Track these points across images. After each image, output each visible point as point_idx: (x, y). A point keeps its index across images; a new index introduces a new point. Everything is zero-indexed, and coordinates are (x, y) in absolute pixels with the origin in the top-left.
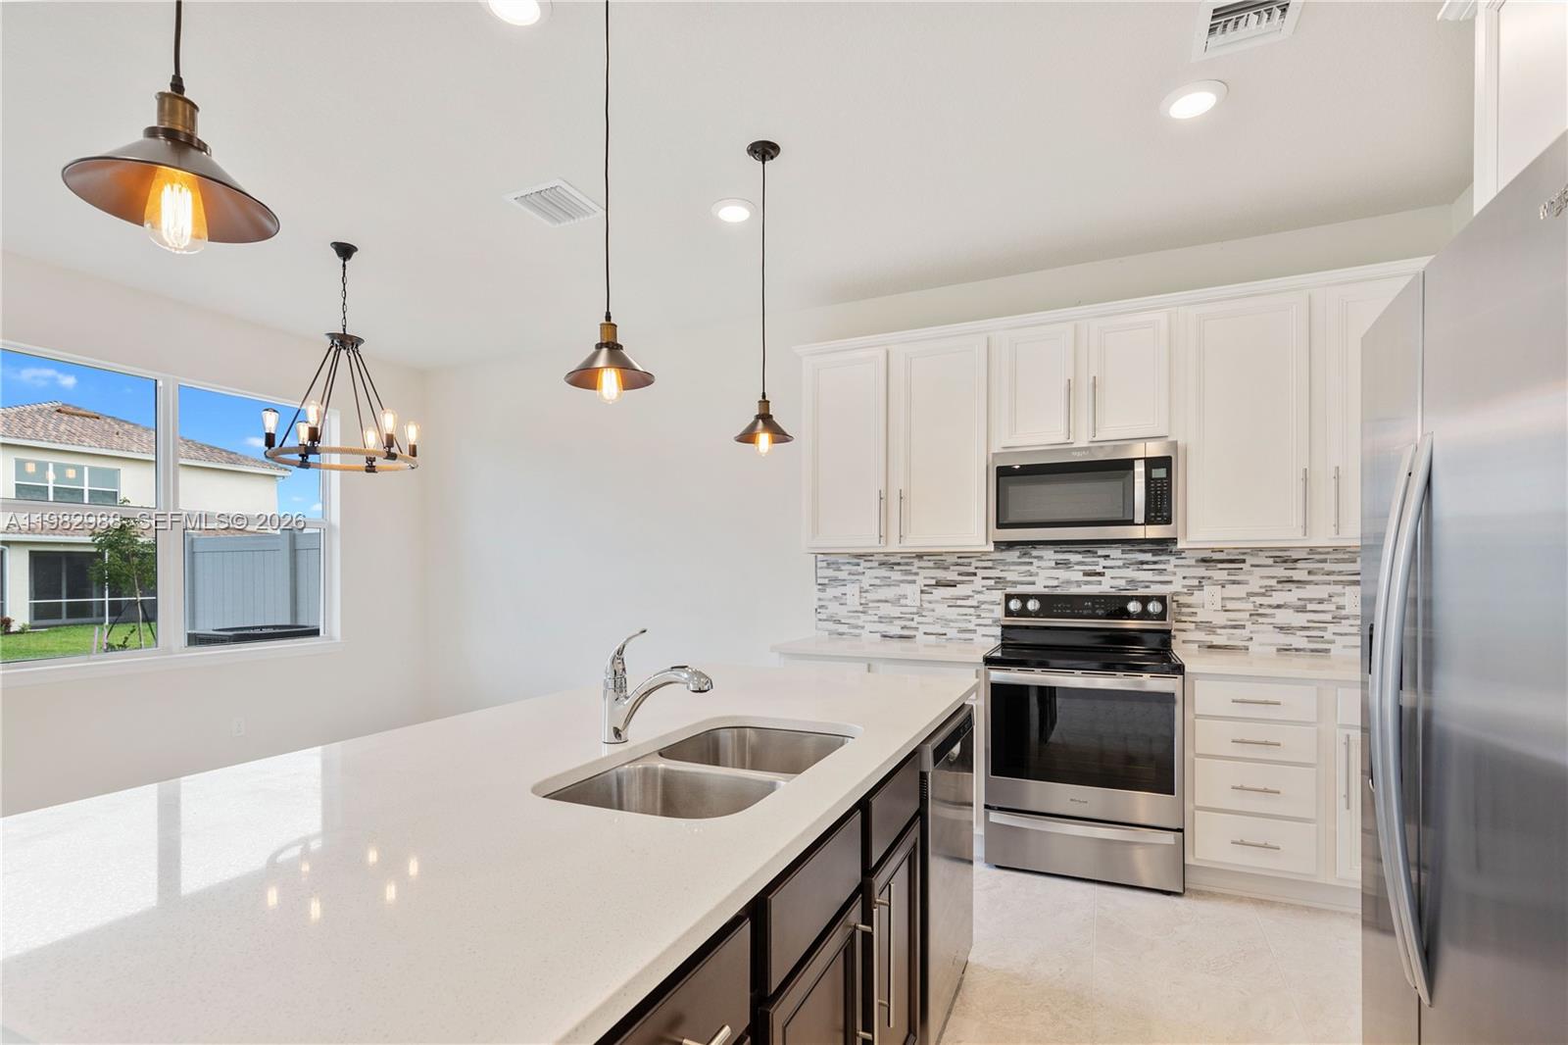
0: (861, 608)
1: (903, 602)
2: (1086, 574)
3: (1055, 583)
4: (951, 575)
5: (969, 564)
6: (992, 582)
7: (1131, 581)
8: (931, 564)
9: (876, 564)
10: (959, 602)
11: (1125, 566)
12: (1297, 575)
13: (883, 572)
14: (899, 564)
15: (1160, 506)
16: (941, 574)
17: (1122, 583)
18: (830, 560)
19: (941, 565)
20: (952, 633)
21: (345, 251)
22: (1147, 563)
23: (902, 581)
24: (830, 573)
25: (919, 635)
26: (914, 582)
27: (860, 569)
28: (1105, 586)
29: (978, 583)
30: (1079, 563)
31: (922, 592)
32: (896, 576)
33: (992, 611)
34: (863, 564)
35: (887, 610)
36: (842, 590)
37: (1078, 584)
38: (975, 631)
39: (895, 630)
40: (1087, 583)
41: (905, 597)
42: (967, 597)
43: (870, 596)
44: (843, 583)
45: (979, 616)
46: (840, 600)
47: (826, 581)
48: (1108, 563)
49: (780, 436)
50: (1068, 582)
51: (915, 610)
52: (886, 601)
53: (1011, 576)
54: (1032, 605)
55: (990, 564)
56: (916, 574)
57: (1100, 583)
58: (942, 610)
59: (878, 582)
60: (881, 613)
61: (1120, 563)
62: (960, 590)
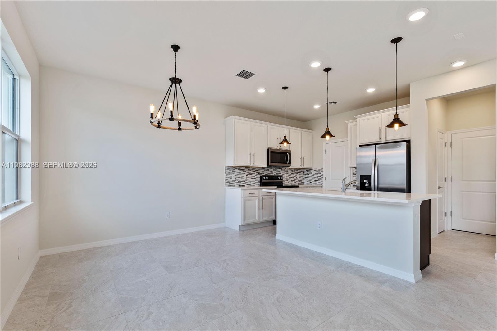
0: (235, 180)
1: (243, 178)
2: (271, 172)
3: (267, 174)
4: (251, 172)
5: (254, 170)
6: (258, 173)
7: (276, 173)
8: (248, 169)
9: (238, 169)
10: (253, 178)
11: (276, 171)
12: (293, 172)
13: (239, 171)
14: (242, 169)
16: (249, 172)
17: (275, 174)
18: (229, 168)
19: (250, 170)
20: (251, 184)
21: (176, 48)
22: (278, 170)
23: (243, 173)
24: (228, 171)
25: (246, 185)
26: (245, 173)
27: (235, 170)
28: (273, 174)
29: (256, 174)
30: (270, 170)
31: (247, 175)
32: (242, 172)
33: (258, 179)
34: (235, 169)
35: (240, 180)
36: (231, 175)
37: (270, 174)
38: (255, 184)
39: (241, 184)
40: (271, 174)
41: (243, 177)
42: (254, 176)
43: (237, 177)
44: (231, 173)
45: (256, 181)
46: (230, 178)
47: (227, 173)
48: (274, 170)
50: (268, 173)
51: (245, 179)
52: (240, 178)
53: (261, 172)
54: (267, 178)
55: (257, 170)
56: (245, 172)
57: (272, 174)
58: (250, 179)
59: (238, 173)
60: (239, 180)
61: (275, 170)
62: (253, 175)
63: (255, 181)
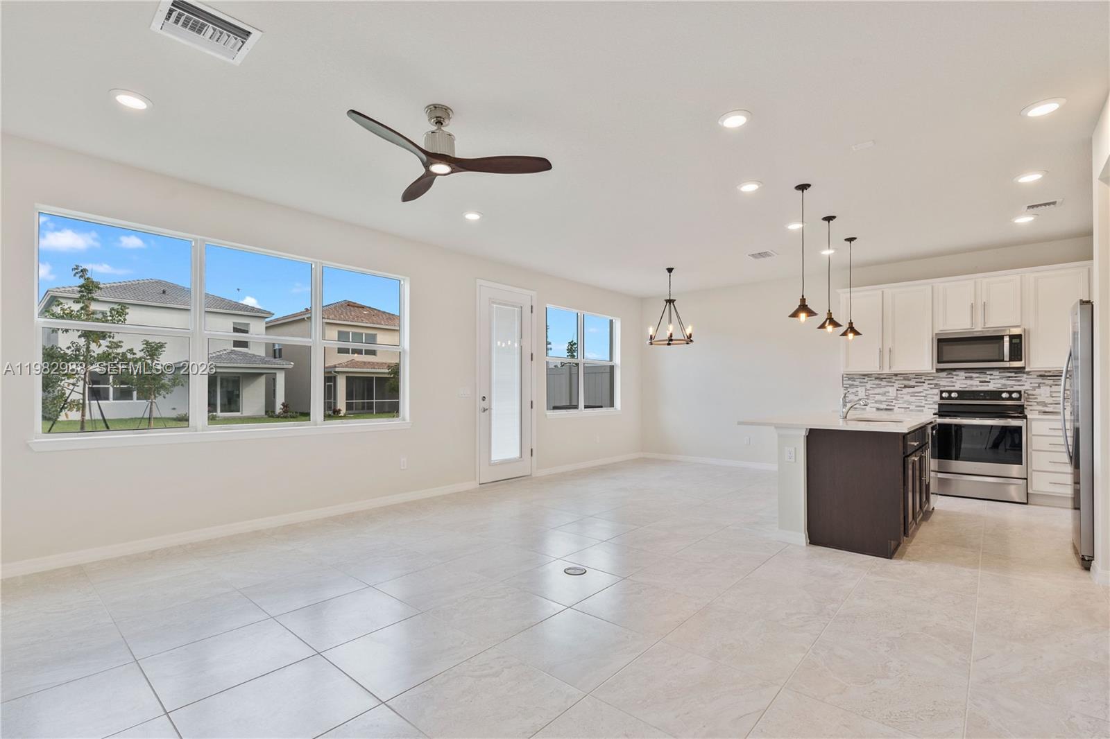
0: (866, 397)
1: (887, 394)
2: (981, 382)
3: (965, 386)
4: (912, 383)
5: (921, 378)
6: (933, 386)
7: (1004, 385)
8: (902, 378)
9: (873, 378)
10: (916, 394)
11: (1001, 378)
13: (877, 382)
14: (885, 378)
15: (1016, 353)
16: (907, 383)
17: (999, 386)
18: (851, 377)
19: (905, 379)
20: (912, 407)
21: (670, 270)
22: (1012, 377)
23: (888, 386)
24: (850, 382)
25: (896, 408)
26: (893, 386)
27: (865, 381)
28: (991, 387)
29: (926, 386)
30: (977, 377)
31: (897, 390)
32: (883, 383)
33: (933, 398)
34: (867, 378)
35: (878, 398)
36: (855, 389)
37: (977, 386)
38: (924, 407)
39: (883, 406)
40: (981, 386)
41: (888, 392)
42: (921, 392)
43: (870, 392)
44: (857, 386)
45: (926, 400)
46: (856, 394)
47: (848, 386)
48: (992, 377)
49: (857, 333)
50: (972, 386)
51: (893, 398)
52: (879, 394)
53: (942, 383)
54: (953, 395)
55: (932, 378)
56: (894, 382)
57: (988, 386)
58: (907, 398)
59: (874, 386)
60: (876, 399)
61: (998, 377)
62: (916, 389)
63: (923, 401)
